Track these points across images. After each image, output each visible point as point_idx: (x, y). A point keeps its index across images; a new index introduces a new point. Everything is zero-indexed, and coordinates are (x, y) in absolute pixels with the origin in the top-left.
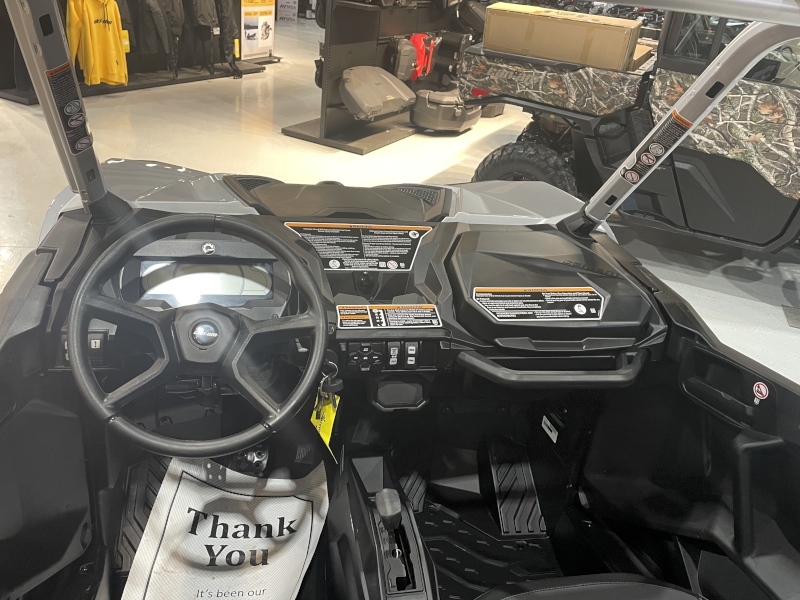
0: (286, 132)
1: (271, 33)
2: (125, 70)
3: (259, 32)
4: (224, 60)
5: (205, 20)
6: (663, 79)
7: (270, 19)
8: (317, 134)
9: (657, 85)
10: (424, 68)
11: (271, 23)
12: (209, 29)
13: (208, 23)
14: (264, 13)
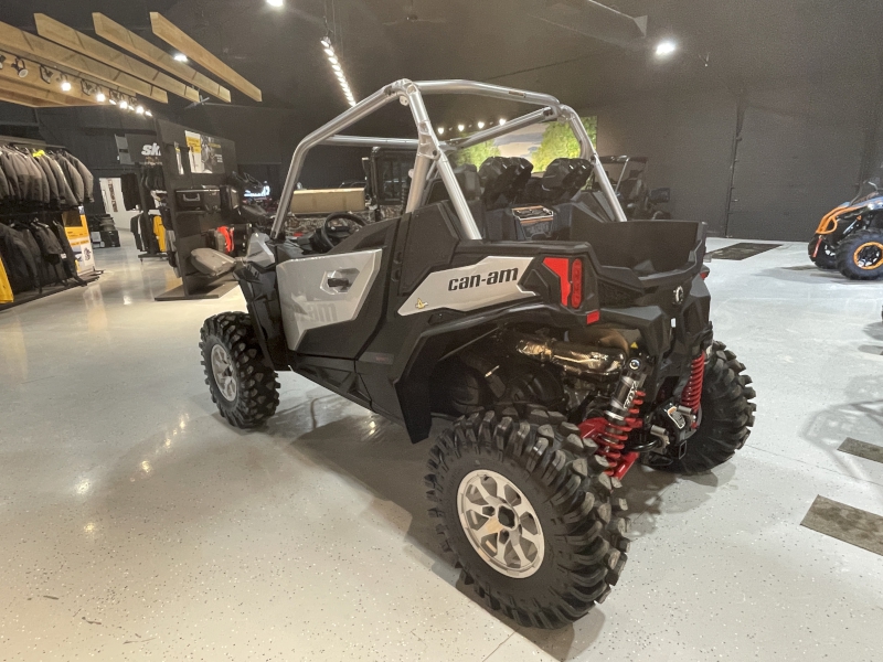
0: (158, 299)
1: (91, 254)
2: (10, 292)
3: (83, 255)
4: (70, 276)
5: (52, 250)
6: (385, 210)
7: (89, 246)
8: (183, 295)
9: (383, 213)
10: (230, 246)
11: (90, 249)
12: (57, 256)
13: (56, 251)
14: (83, 242)
